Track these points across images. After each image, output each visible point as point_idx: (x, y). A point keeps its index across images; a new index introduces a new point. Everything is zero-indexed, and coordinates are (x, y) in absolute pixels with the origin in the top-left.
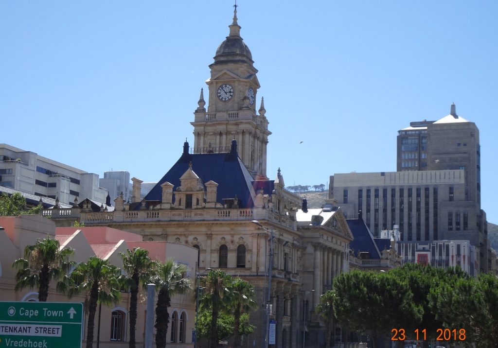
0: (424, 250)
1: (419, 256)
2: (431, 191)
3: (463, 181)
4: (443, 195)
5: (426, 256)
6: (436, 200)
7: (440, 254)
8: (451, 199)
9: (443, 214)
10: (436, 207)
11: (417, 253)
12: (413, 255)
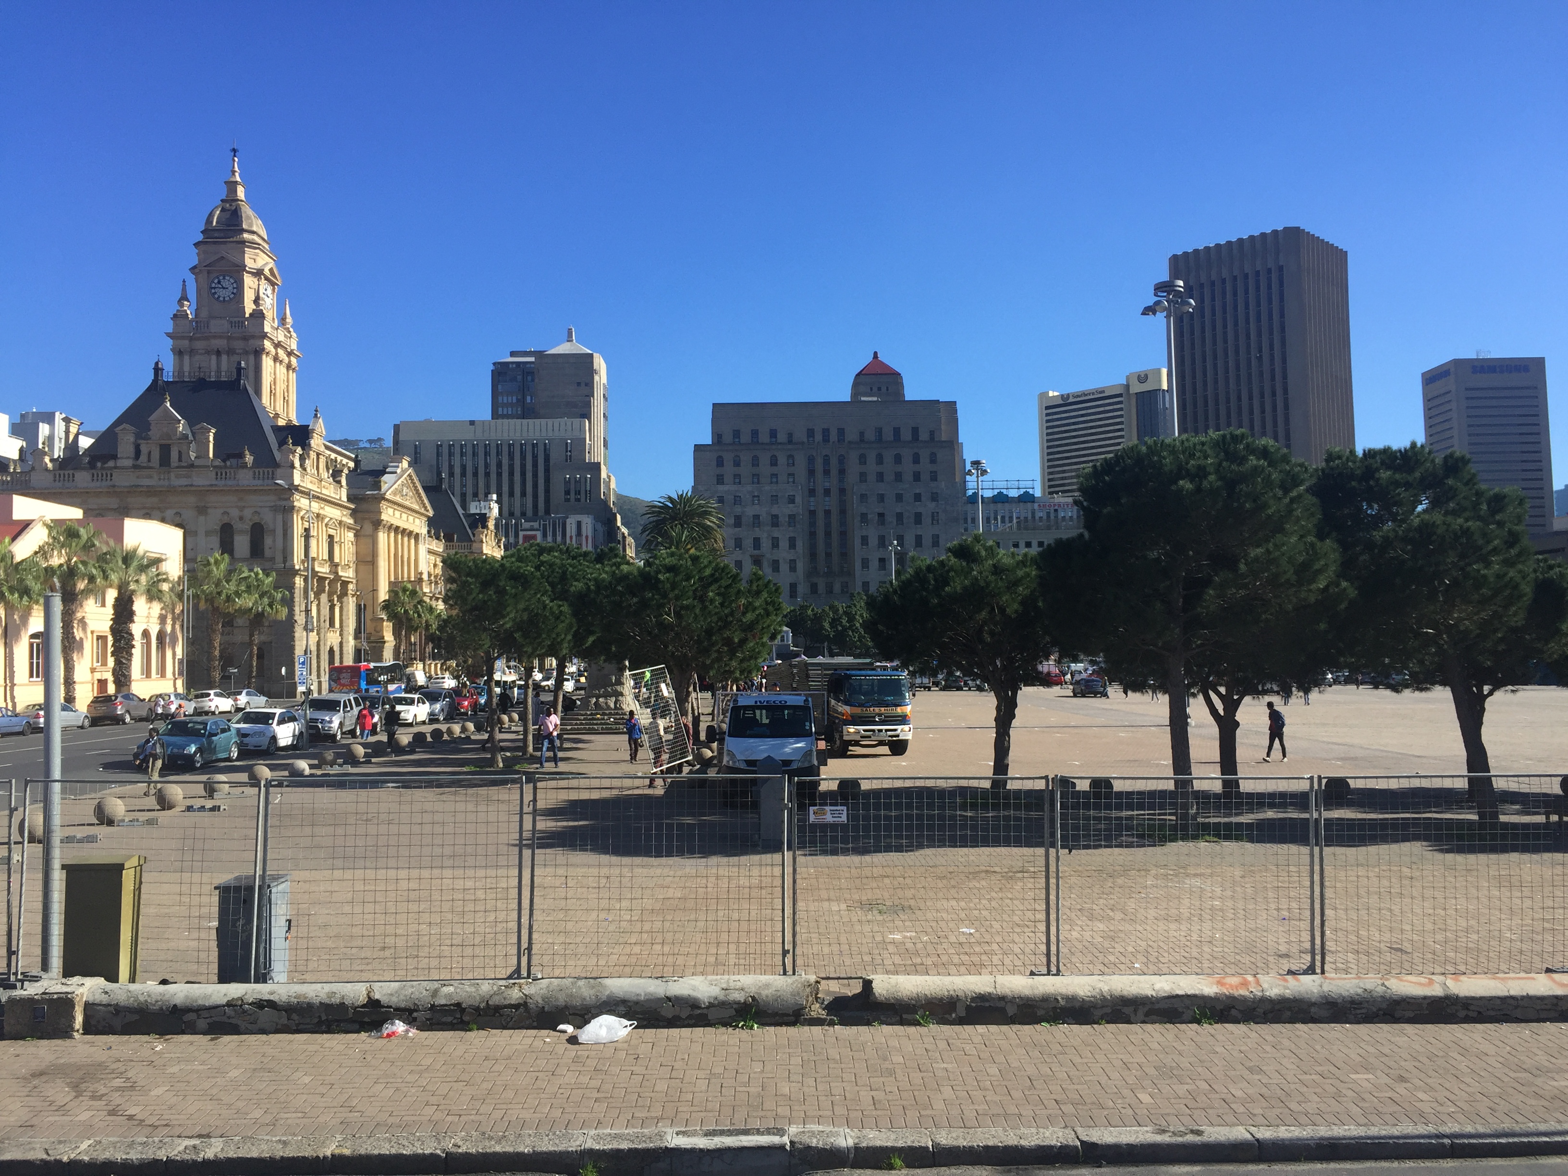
0: (533, 529)
1: (525, 537)
2: (541, 449)
3: (583, 435)
4: (557, 454)
5: (534, 537)
6: (547, 461)
7: (554, 535)
8: (568, 458)
9: (558, 478)
10: (547, 470)
11: (521, 534)
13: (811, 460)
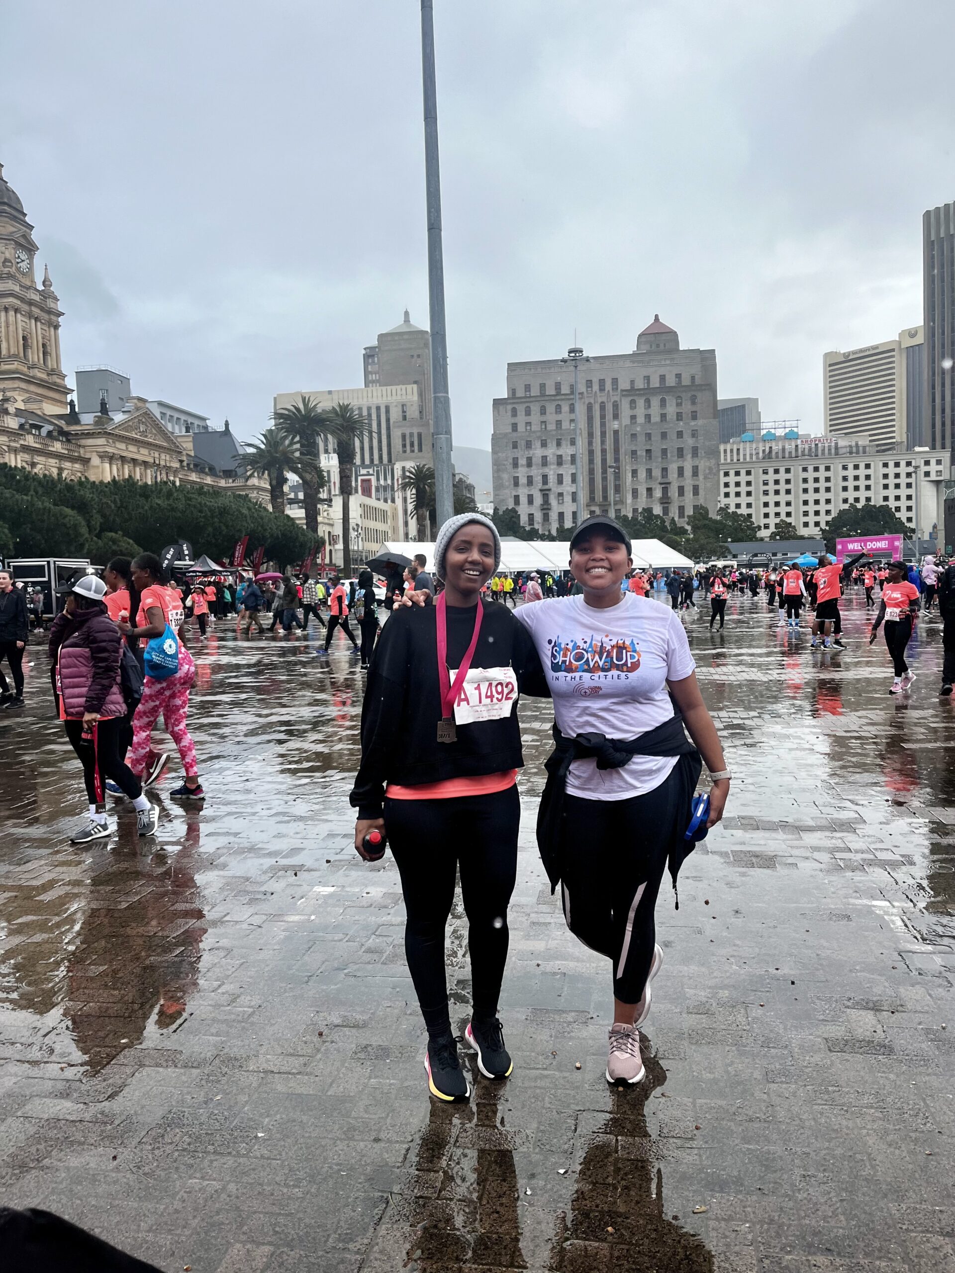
0: (369, 474)
1: (363, 481)
2: (383, 410)
3: (415, 398)
4: (395, 414)
5: (369, 480)
6: (388, 420)
7: (385, 479)
8: (405, 418)
9: (396, 434)
10: (388, 428)
11: (360, 478)
12: (356, 481)
13: (590, 408)
